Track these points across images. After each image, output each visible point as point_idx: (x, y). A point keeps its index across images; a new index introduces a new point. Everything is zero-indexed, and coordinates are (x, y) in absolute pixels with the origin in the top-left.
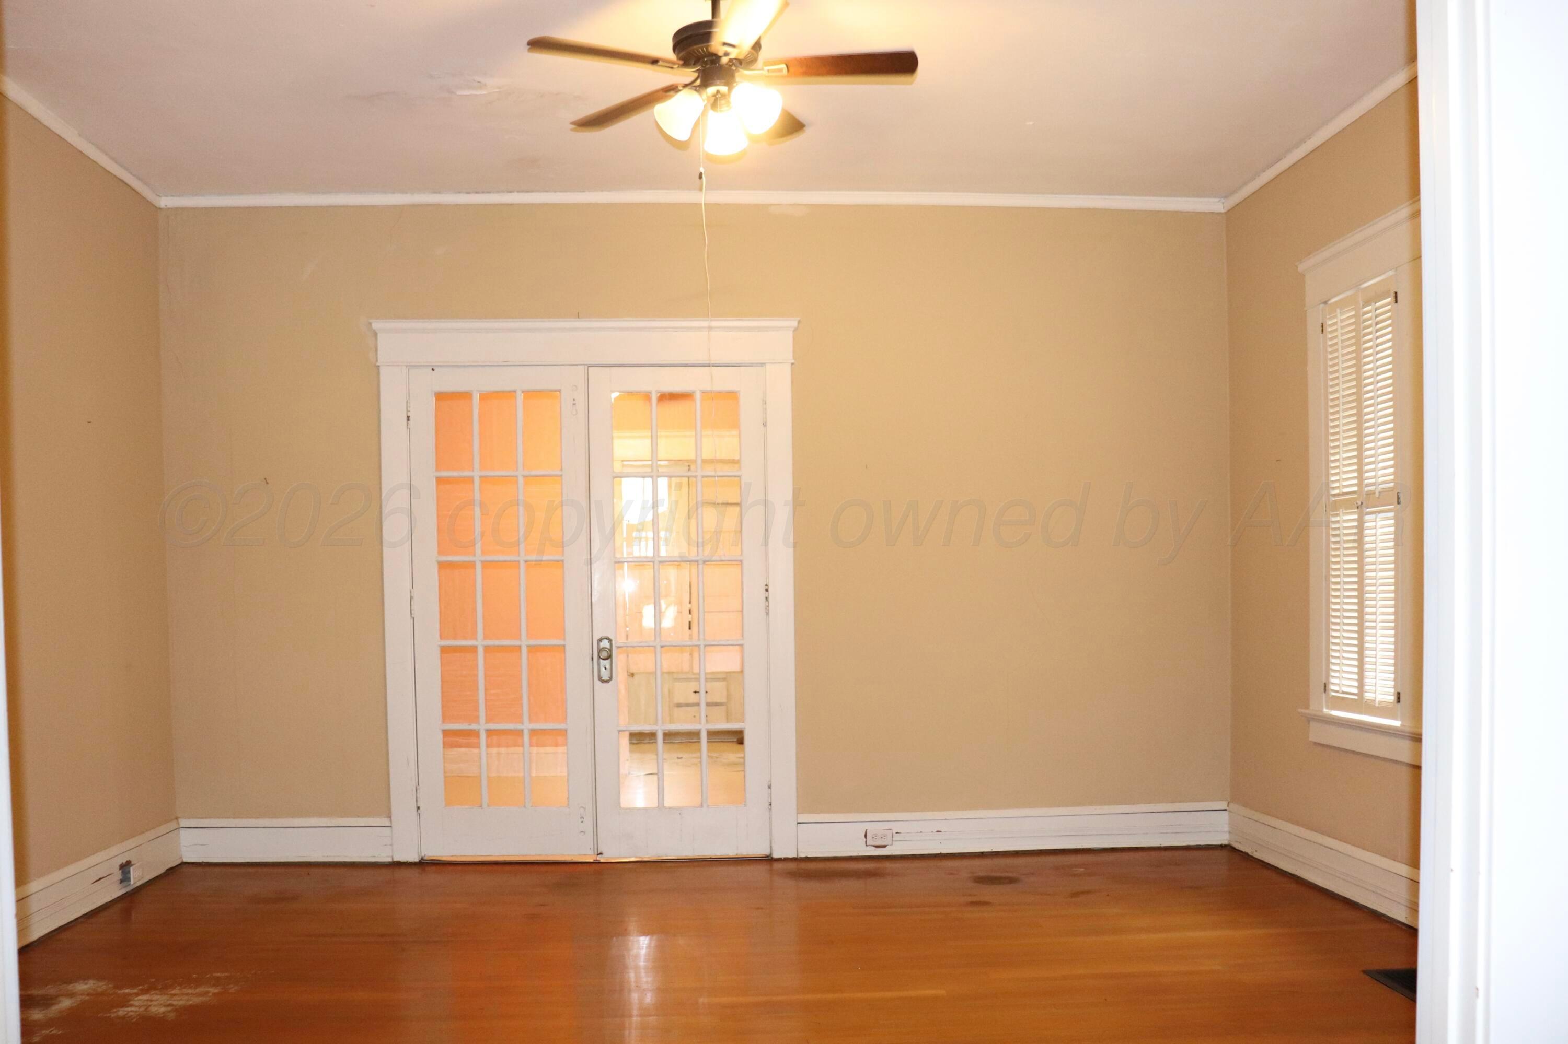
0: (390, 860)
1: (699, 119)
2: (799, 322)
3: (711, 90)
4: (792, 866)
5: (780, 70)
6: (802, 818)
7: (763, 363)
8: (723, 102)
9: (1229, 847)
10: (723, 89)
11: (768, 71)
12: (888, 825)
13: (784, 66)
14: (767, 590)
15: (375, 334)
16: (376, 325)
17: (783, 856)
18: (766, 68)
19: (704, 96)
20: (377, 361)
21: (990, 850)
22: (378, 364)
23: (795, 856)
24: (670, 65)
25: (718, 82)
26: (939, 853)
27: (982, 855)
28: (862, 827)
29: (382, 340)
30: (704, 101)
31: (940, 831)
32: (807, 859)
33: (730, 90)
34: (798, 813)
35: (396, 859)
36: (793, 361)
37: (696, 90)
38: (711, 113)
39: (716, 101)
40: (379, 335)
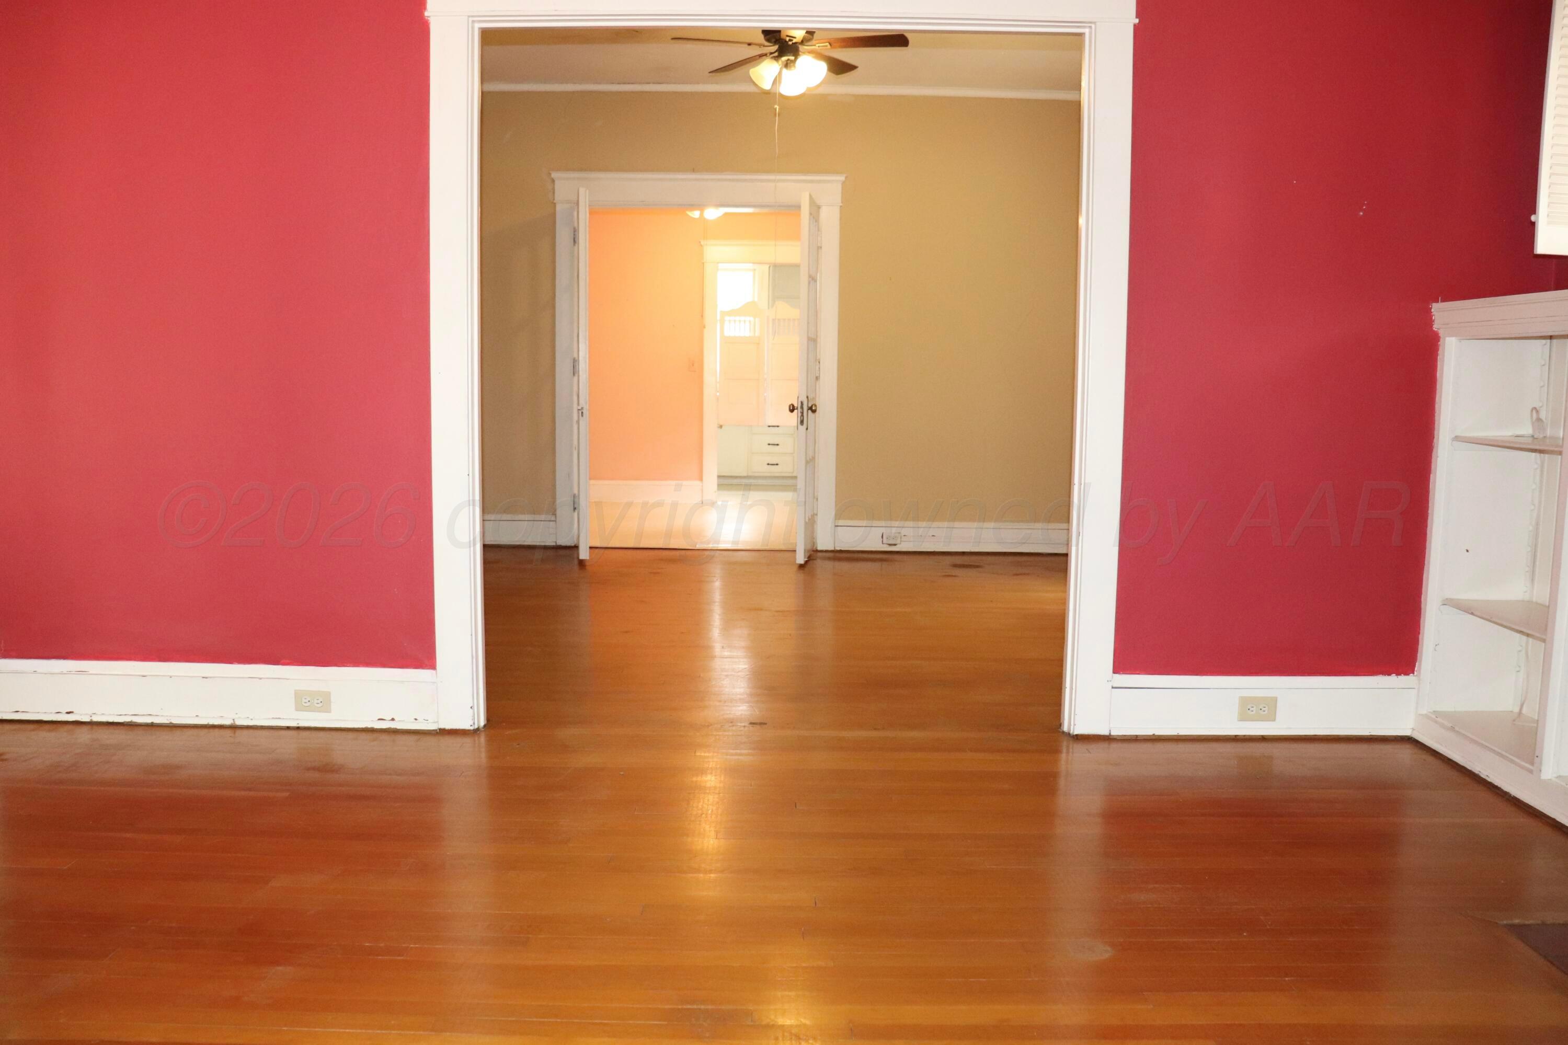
0: (554, 544)
1: (776, 77)
2: (846, 178)
3: (784, 59)
4: (831, 555)
5: (826, 46)
8: (792, 64)
10: (792, 58)
11: (819, 46)
13: (828, 44)
15: (553, 181)
16: (554, 175)
17: (824, 548)
18: (817, 45)
19: (780, 62)
20: (554, 199)
22: (555, 202)
23: (833, 549)
24: (760, 45)
25: (789, 54)
27: (963, 553)
29: (558, 185)
30: (780, 65)
32: (841, 551)
33: (796, 59)
34: (835, 520)
35: (558, 544)
36: (841, 205)
37: (775, 59)
38: (784, 70)
39: (787, 65)
40: (557, 182)
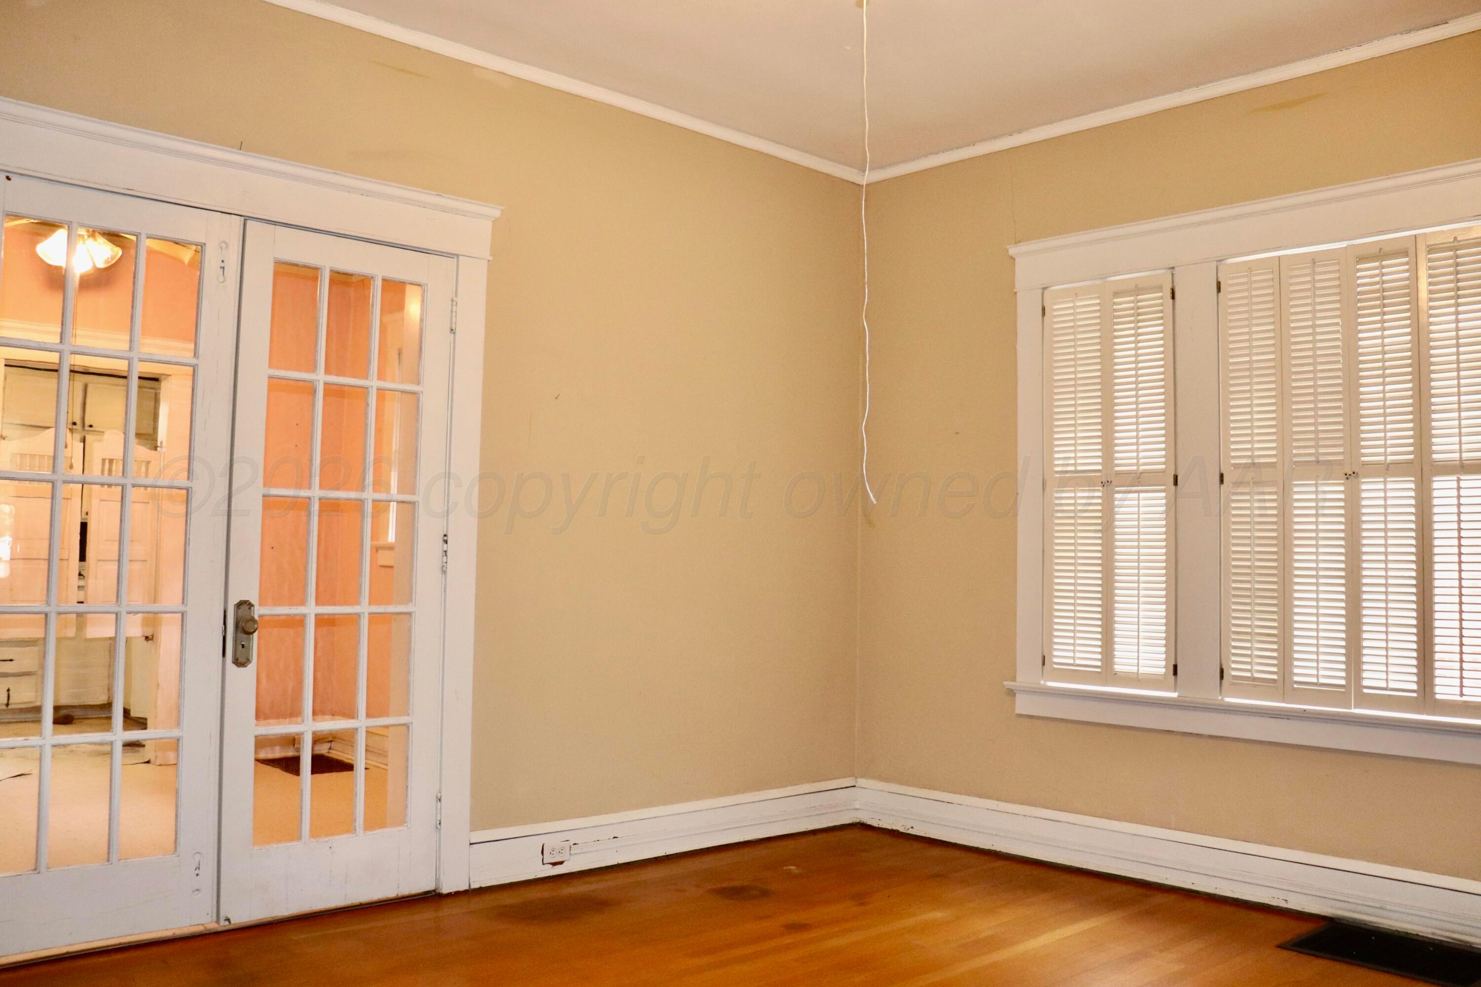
6: (477, 837)
7: (454, 255)
9: (858, 825)
12: (565, 836)
14: (446, 542)
17: (452, 889)
21: (664, 854)
23: (467, 888)
26: (616, 863)
28: (538, 842)
31: (617, 837)
32: (483, 890)
34: (471, 832)
36: (491, 258)
